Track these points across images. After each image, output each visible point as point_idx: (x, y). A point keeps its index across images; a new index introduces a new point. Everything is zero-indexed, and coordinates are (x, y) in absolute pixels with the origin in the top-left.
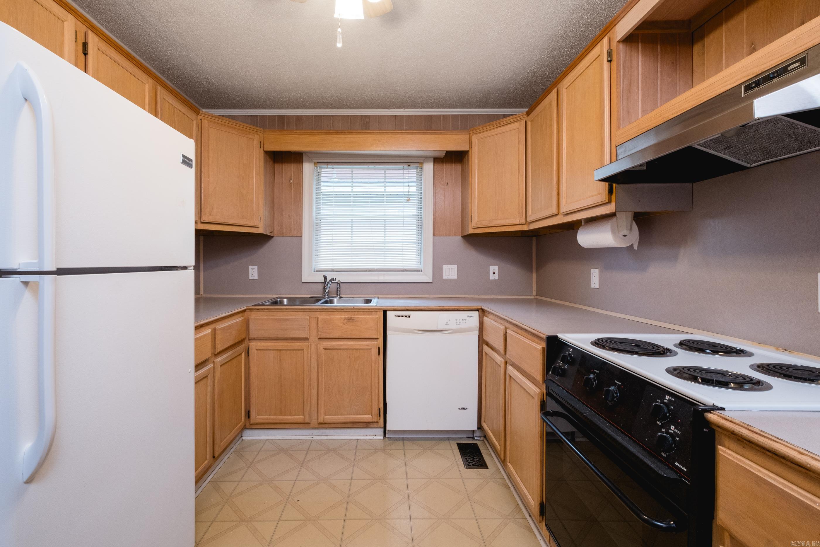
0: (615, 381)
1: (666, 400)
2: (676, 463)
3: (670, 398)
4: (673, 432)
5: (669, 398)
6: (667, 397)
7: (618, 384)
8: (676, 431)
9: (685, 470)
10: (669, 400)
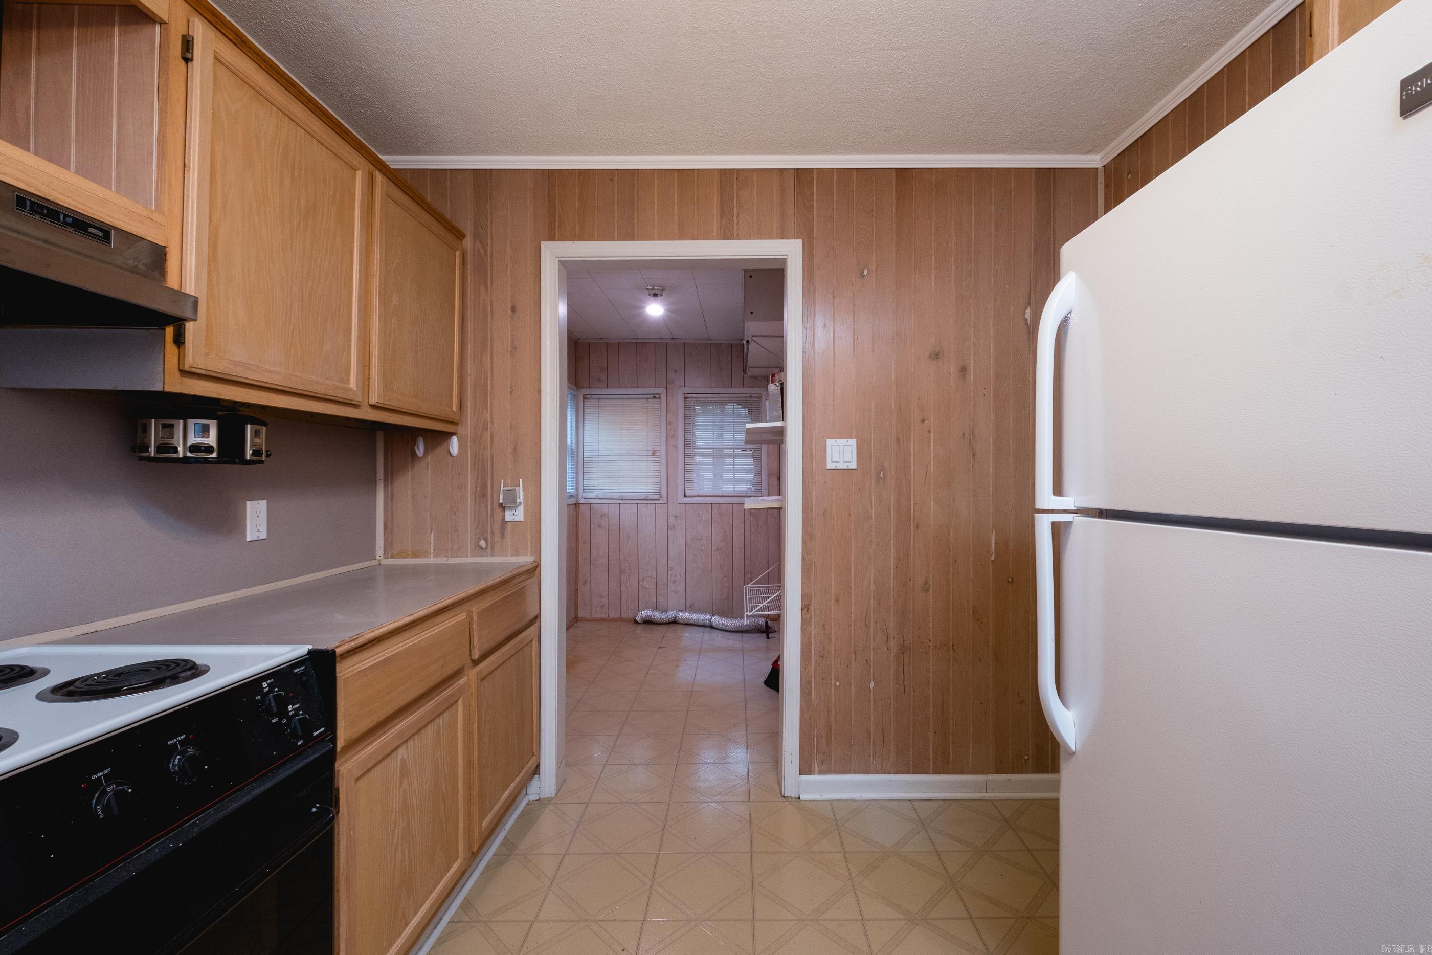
0: (169, 743)
1: (266, 687)
2: (315, 734)
3: (269, 682)
4: (293, 712)
5: (267, 684)
6: (265, 685)
7: (179, 741)
8: (295, 707)
9: (323, 729)
10: (269, 685)
